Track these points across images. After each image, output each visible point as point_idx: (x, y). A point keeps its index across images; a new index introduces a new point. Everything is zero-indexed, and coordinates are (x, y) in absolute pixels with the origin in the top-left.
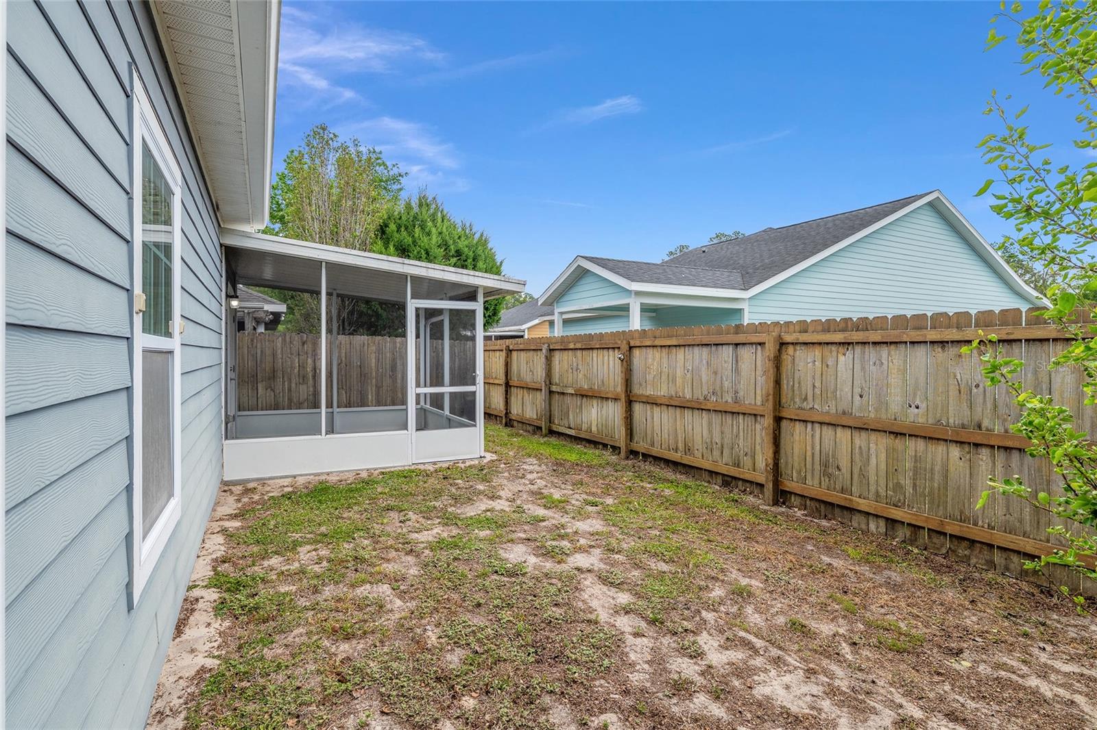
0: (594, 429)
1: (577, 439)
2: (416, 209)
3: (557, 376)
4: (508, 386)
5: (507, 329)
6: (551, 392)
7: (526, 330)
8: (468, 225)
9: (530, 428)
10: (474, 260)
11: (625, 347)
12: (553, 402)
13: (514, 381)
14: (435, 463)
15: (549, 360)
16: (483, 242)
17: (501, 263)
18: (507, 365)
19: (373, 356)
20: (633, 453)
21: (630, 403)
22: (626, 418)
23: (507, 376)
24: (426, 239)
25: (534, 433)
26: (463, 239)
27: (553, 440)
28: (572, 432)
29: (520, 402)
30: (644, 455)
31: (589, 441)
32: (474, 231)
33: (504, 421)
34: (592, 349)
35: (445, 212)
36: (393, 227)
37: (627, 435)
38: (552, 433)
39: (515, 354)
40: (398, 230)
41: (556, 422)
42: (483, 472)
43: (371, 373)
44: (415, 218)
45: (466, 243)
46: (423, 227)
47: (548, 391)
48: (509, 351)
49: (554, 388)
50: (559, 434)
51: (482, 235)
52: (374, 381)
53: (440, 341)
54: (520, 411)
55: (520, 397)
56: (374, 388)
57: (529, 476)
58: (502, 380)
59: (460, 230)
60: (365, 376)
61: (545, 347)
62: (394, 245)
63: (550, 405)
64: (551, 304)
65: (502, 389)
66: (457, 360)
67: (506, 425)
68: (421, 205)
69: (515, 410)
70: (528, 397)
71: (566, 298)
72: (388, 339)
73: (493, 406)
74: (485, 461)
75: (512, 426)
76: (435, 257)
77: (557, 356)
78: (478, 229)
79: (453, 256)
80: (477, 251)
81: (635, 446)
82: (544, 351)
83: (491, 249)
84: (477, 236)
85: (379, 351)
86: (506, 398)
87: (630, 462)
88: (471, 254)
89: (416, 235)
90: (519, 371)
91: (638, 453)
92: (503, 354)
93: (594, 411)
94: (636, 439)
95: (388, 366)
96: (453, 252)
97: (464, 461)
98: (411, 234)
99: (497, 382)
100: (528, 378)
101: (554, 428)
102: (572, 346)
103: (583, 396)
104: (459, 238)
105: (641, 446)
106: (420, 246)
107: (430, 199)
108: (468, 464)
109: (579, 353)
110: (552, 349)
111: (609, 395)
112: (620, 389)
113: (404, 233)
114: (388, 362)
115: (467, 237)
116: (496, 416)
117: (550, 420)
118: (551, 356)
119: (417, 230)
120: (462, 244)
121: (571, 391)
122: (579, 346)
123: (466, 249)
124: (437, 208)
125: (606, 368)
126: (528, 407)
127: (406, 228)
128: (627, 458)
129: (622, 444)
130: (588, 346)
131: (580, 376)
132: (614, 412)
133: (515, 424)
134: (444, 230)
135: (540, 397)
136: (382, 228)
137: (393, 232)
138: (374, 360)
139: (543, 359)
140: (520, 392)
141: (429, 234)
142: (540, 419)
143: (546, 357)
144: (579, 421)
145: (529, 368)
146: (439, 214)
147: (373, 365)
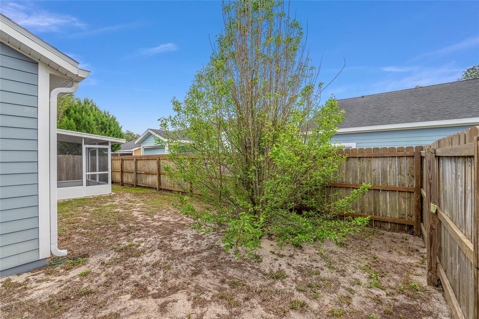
0: (150, 184)
1: (145, 187)
2: (83, 104)
3: (139, 168)
4: (122, 172)
5: (125, 151)
6: (137, 173)
7: (134, 152)
8: (107, 112)
9: (130, 185)
10: (109, 126)
11: (158, 159)
12: (138, 176)
13: (124, 170)
14: (93, 196)
15: (136, 163)
16: (114, 119)
17: (121, 127)
18: (122, 165)
19: (65, 162)
20: (161, 189)
21: (160, 175)
22: (159, 179)
23: (122, 168)
24: (88, 117)
25: (132, 187)
26: (105, 117)
27: (138, 188)
28: (144, 185)
29: (127, 177)
30: (164, 189)
31: (149, 187)
32: (110, 114)
33: (121, 184)
34: (149, 160)
35: (97, 106)
36: (72, 111)
37: (159, 184)
38: (137, 186)
39: (125, 161)
40: (75, 113)
41: (139, 183)
42: (110, 197)
43: (64, 169)
44: (83, 108)
45: (106, 119)
46: (86, 112)
47: (136, 173)
48: (123, 160)
49: (138, 172)
50: (140, 186)
51: (113, 116)
52: (65, 171)
53: (95, 157)
54: (127, 180)
55: (127, 175)
56: (65, 174)
57: (126, 197)
58: (120, 170)
59: (103, 113)
60: (61, 170)
61: (135, 159)
62: (73, 119)
63: (137, 177)
64: (140, 144)
65: (120, 173)
66: (102, 163)
67: (122, 185)
68: (85, 103)
69: (125, 180)
70: (130, 175)
71: (145, 142)
72: (72, 156)
73: (117, 179)
74: (112, 194)
75: (124, 186)
76: (92, 125)
77: (139, 162)
78: (112, 114)
79: (100, 124)
80: (111, 123)
81: (161, 187)
82: (134, 160)
83: (117, 122)
84: (111, 117)
85: (67, 160)
86: (122, 176)
87: (159, 192)
88: (108, 123)
89: (83, 115)
90: (126, 167)
91: (162, 189)
92: (120, 161)
93: (150, 178)
94: (162, 185)
95: (71, 166)
96: (100, 123)
97: (104, 195)
98: (81, 114)
99: (118, 171)
100: (129, 169)
101: (138, 184)
102: (143, 159)
103: (147, 174)
104: (103, 117)
105: (162, 187)
106: (85, 120)
107: (90, 101)
108: (105, 195)
109: (146, 161)
110: (137, 159)
111: (154, 173)
112: (157, 171)
113: (77, 114)
114: (71, 164)
115: (106, 117)
116: (118, 183)
117: (137, 182)
118: (137, 162)
119: (84, 113)
120: (104, 120)
121: (143, 172)
122: (145, 159)
123: (106, 122)
124: (93, 105)
125: (153, 165)
126: (129, 178)
127: (79, 112)
128: (159, 191)
129: (157, 187)
130: (148, 158)
131: (146, 168)
132: (155, 178)
133: (125, 184)
134: (96, 114)
135: (134, 175)
136: (66, 111)
137: (72, 113)
138: (65, 164)
139: (134, 163)
140: (127, 174)
141: (89, 115)
142: (133, 182)
143: (135, 162)
144: (146, 182)
145: (129, 165)
146: (94, 107)
147: (65, 166)
